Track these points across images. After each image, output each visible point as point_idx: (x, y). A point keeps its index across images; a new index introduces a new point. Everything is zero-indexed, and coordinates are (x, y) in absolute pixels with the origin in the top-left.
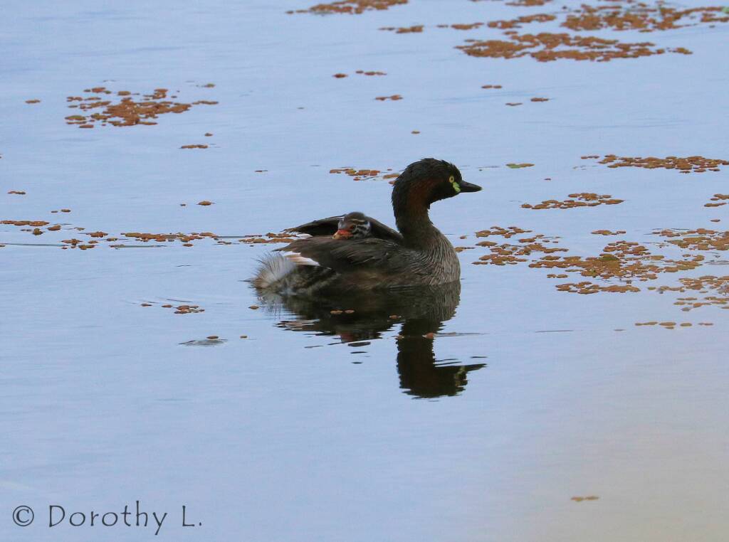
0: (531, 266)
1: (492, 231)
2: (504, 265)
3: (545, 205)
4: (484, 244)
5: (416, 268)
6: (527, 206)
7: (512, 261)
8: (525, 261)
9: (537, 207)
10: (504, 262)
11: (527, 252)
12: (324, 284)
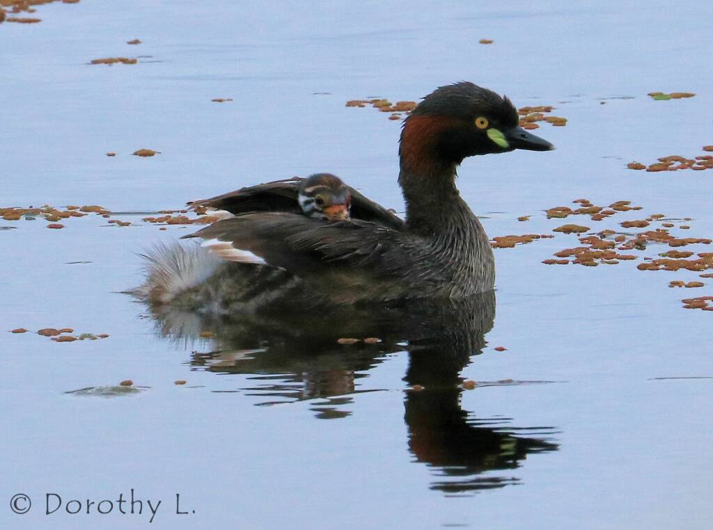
0: (641, 267)
1: (574, 207)
2: (596, 265)
3: (664, 165)
4: (567, 230)
5: (426, 269)
6: (638, 167)
7: (610, 258)
8: (633, 258)
9: (653, 169)
10: (596, 261)
11: (640, 245)
12: (275, 294)
